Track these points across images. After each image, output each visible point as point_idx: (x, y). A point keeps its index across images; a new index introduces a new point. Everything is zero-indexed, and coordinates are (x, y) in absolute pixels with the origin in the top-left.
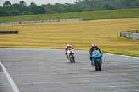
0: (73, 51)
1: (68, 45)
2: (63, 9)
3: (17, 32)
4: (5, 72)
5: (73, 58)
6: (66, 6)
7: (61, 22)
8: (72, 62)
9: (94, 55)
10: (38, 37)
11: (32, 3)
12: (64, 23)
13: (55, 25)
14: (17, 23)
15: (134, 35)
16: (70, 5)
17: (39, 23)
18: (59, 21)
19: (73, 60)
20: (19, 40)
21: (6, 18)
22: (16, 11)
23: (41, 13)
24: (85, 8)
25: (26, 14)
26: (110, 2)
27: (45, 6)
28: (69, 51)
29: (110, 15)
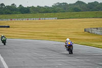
6: (45, 9)
10: (24, 31)
12: (44, 20)
13: (37, 22)
14: (9, 20)
15: (95, 31)
16: (48, 8)
18: (40, 19)
20: (10, 32)
21: (1, 16)
22: (9, 11)
23: (27, 13)
25: (16, 13)
27: (30, 7)
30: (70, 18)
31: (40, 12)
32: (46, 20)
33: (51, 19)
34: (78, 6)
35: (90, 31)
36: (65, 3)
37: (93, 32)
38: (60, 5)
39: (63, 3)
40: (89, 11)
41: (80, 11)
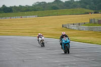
0: (43, 38)
1: (39, 34)
2: (25, 9)
5: (43, 44)
7: (23, 18)
8: (42, 46)
9: (64, 41)
16: (29, 7)
17: (8, 19)
19: (43, 45)
28: (40, 39)
30: (49, 15)
31: (22, 11)
32: (27, 18)
33: (32, 17)
34: (56, 4)
35: (67, 27)
36: (45, 2)
37: (70, 27)
38: (40, 4)
39: (43, 2)
40: (66, 8)
41: (58, 9)
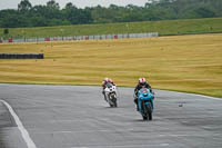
0: (114, 88)
1: (107, 79)
3: (41, 57)
4: (20, 127)
6: (129, 11)
7: (120, 39)
11: (69, 4)
12: (126, 40)
13: (109, 44)
14: (42, 40)
17: (81, 40)
18: (116, 37)
20: (45, 70)
21: (22, 30)
22: (41, 18)
23: (85, 23)
24: (163, 13)
25: (58, 24)
26: (209, 3)
27: (92, 9)
28: (107, 90)
29: (208, 26)
30: (190, 33)
31: (116, 21)
